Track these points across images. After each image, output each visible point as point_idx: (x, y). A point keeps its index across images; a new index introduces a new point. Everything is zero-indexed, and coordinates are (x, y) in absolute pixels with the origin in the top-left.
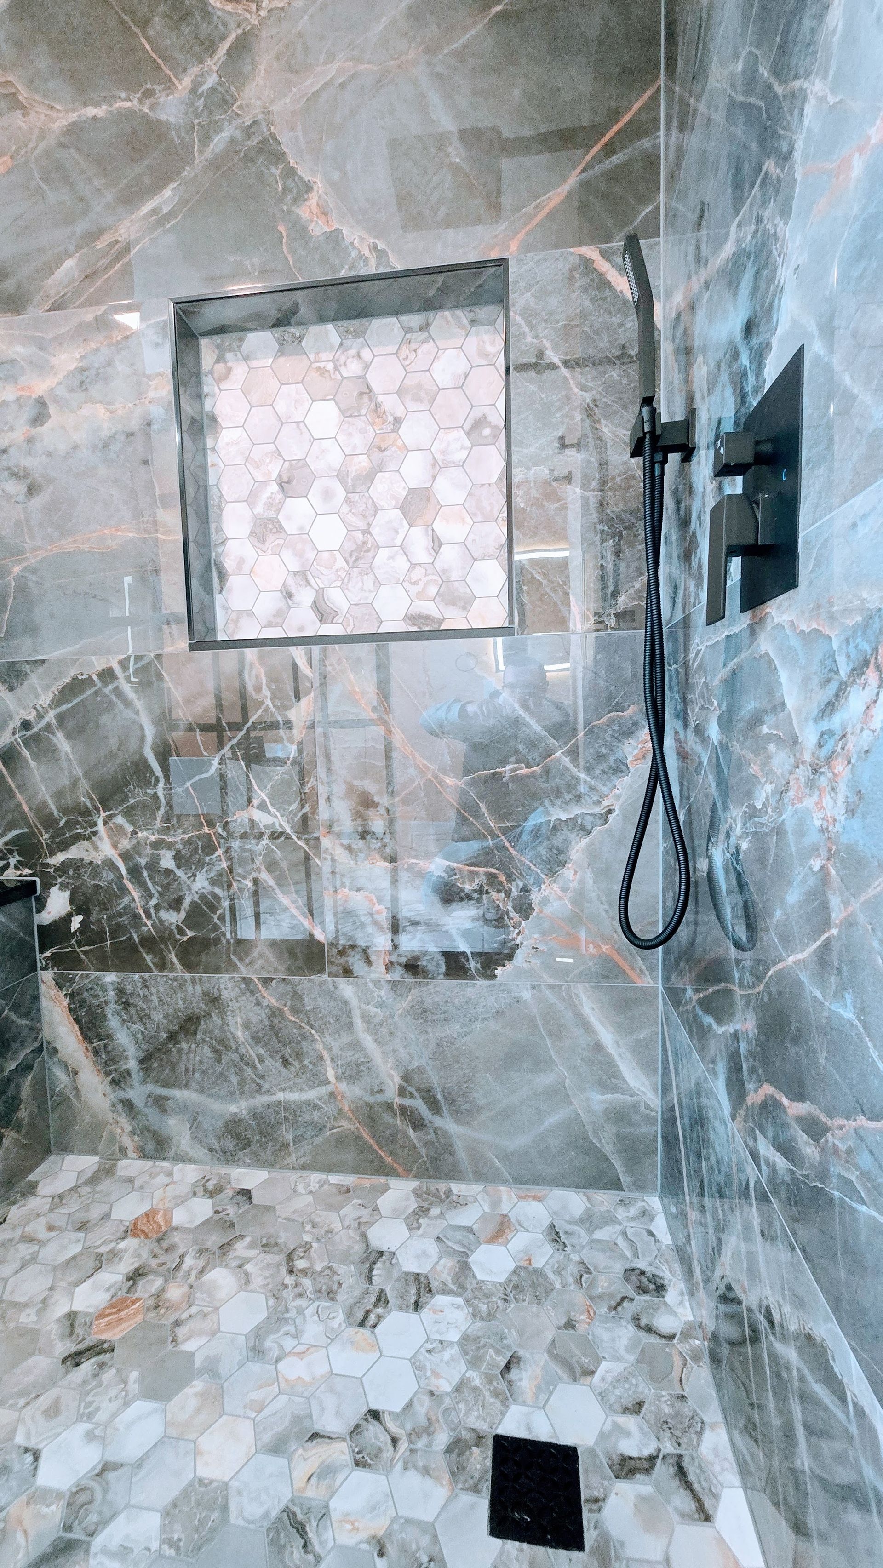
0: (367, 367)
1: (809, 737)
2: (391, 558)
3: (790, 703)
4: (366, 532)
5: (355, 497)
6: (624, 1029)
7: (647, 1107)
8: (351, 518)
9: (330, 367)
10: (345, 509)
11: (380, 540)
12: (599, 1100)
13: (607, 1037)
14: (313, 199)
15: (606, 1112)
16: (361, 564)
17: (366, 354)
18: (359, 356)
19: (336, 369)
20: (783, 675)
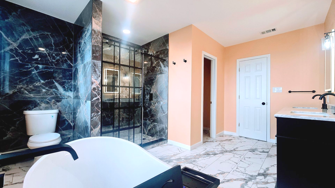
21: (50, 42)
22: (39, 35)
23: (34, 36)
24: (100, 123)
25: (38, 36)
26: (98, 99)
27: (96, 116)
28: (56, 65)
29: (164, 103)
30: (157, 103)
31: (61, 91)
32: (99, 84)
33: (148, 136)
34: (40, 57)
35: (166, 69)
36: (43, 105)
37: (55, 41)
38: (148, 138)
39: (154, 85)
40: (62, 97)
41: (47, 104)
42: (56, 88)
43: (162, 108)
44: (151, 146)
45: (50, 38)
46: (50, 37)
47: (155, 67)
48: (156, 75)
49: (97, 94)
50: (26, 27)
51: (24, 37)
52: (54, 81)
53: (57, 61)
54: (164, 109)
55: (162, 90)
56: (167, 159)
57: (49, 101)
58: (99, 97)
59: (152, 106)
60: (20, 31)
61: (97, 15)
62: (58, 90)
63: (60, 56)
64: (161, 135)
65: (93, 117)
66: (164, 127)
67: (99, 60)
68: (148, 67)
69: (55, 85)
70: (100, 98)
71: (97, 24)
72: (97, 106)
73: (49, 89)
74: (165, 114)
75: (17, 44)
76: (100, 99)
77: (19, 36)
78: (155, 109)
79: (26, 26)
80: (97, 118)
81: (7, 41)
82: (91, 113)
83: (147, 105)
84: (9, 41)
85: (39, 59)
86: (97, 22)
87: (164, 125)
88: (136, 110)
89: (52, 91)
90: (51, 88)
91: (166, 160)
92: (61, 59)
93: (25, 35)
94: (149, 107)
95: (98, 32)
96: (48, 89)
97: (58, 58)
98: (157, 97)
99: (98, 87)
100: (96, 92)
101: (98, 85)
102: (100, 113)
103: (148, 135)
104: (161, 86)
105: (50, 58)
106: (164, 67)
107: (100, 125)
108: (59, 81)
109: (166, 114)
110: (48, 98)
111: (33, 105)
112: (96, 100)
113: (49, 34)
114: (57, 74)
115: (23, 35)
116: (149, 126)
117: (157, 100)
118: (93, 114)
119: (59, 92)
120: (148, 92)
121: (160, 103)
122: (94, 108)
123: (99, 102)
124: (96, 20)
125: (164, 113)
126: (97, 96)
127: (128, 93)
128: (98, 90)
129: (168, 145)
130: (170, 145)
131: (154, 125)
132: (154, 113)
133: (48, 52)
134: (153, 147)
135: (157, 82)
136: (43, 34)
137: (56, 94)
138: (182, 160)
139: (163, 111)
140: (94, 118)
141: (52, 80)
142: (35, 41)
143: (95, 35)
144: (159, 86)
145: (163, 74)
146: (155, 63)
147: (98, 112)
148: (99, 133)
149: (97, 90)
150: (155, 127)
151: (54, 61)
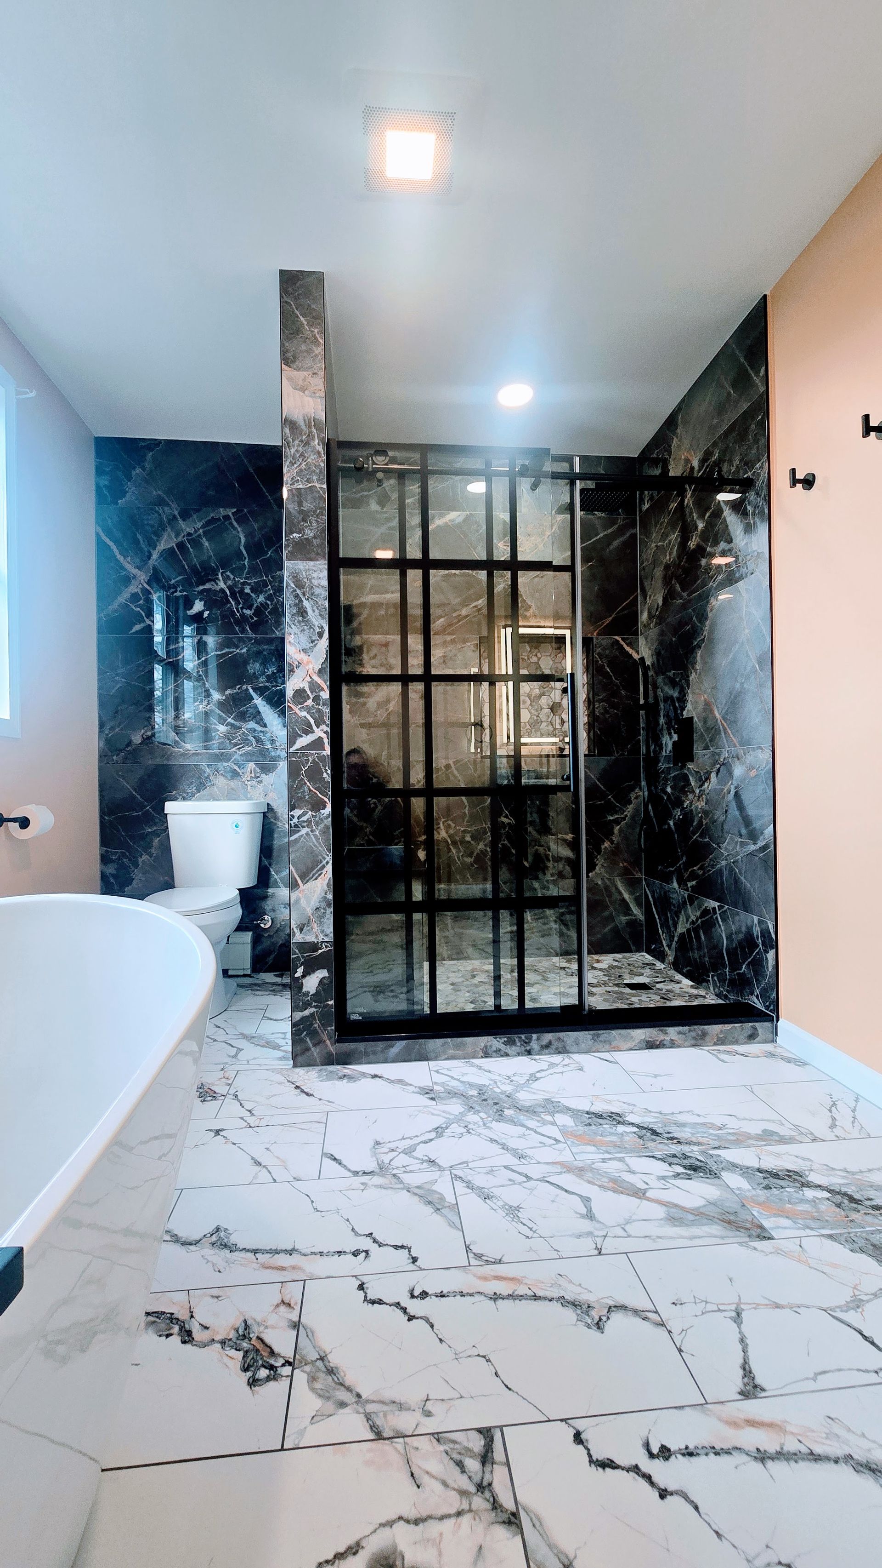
0: (539, 659)
1: (697, 791)
2: (547, 726)
3: (693, 784)
4: (538, 716)
5: (534, 704)
6: (631, 893)
7: (640, 920)
8: (533, 711)
9: (526, 658)
10: (530, 707)
11: (543, 720)
12: (624, 919)
13: (626, 896)
14: (531, 611)
15: (626, 923)
16: (536, 727)
17: (539, 655)
18: (536, 655)
19: (528, 659)
20: (691, 778)
21: (236, 544)
22: (203, 527)
23: (189, 534)
24: (329, 858)
25: (201, 531)
26: (317, 744)
27: (309, 822)
28: (255, 627)
29: (753, 773)
30: (713, 775)
31: (274, 729)
32: (320, 672)
33: (678, 977)
34: (207, 606)
35: (757, 542)
36: (221, 782)
37: (249, 535)
38: (671, 986)
39: (698, 667)
40: (278, 752)
41: (232, 778)
42: (257, 716)
43: (741, 807)
44: (640, 1034)
45: (235, 529)
46: (235, 523)
47: (701, 551)
48: (705, 598)
49: (312, 721)
50: (166, 508)
51: (162, 546)
52: (251, 691)
53: (259, 612)
54: (751, 811)
55: (738, 686)
56: (686, 1149)
57: (236, 768)
58: (322, 732)
59: (691, 796)
60: (152, 526)
61: (303, 347)
62: (265, 726)
63: (266, 592)
64: (741, 984)
65: (296, 826)
66: (756, 931)
67: (318, 554)
68: (667, 567)
69: (256, 707)
70: (324, 736)
71: (303, 389)
72: (314, 774)
73: (237, 724)
74: (761, 844)
75: (146, 573)
76: (326, 741)
77: (150, 545)
78: (706, 813)
79: (168, 505)
80: (317, 833)
81: (125, 570)
82: (292, 808)
83: (669, 790)
84: (129, 567)
85: (206, 614)
86: (304, 380)
87: (756, 919)
88: (617, 822)
89: (247, 729)
90: (242, 717)
91: (675, 1149)
92: (272, 601)
93: (165, 537)
94: (679, 803)
95: (310, 427)
96: (232, 721)
97: (261, 599)
98: (713, 732)
99: (314, 686)
100: (308, 710)
101: (316, 678)
102: (328, 809)
103: (677, 966)
104: (732, 662)
105: (238, 603)
106: (749, 529)
107: (329, 868)
108: (267, 688)
109: (764, 848)
110: (236, 756)
111: (192, 783)
112: (310, 746)
113: (230, 512)
114: (258, 665)
115: (159, 536)
116: (682, 918)
117: (714, 754)
118: (297, 812)
119: (268, 735)
120: (672, 714)
121: (730, 774)
122: (302, 784)
123: (322, 759)
124: (298, 369)
125: (753, 836)
126: (310, 726)
127: (568, 726)
128: (317, 699)
129: (771, 1055)
130: (789, 1060)
131: (706, 912)
132: (701, 836)
133: (229, 583)
134: (651, 1045)
135: (711, 640)
136: (213, 520)
137: (258, 740)
138: (809, 1193)
139: (747, 821)
140: (304, 831)
141: (244, 687)
142: (191, 550)
143: (297, 442)
144: (722, 661)
145: (741, 578)
146: (701, 525)
147: (318, 806)
148: (329, 905)
149: (310, 702)
150: (707, 922)
151: (248, 612)
